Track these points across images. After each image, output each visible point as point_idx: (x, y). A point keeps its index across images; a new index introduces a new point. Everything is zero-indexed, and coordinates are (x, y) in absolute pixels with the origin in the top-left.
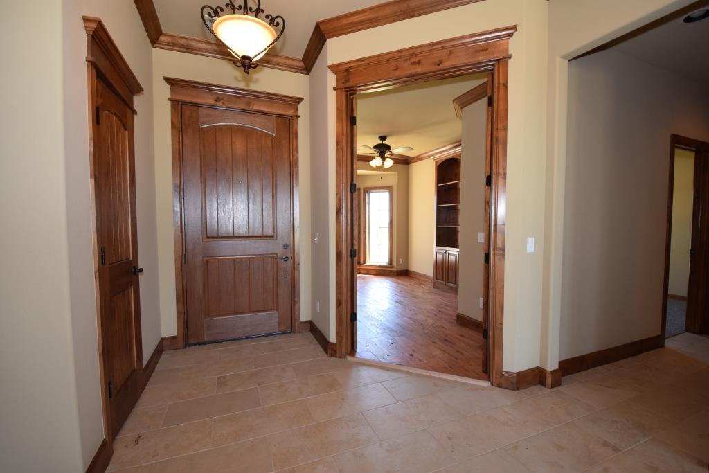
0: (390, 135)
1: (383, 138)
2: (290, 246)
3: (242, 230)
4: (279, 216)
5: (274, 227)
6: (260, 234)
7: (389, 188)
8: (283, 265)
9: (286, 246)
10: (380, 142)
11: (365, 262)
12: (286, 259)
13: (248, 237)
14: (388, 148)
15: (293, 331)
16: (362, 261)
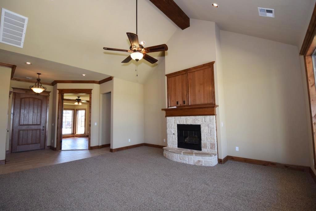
0: (81, 97)
1: (79, 97)
2: (45, 127)
3: (31, 123)
4: (42, 119)
5: (40, 122)
6: (36, 124)
7: (85, 109)
8: (42, 131)
9: (43, 127)
10: (78, 98)
11: (76, 133)
12: (43, 130)
13: (32, 125)
14: (80, 100)
15: (44, 149)
16: (74, 133)
